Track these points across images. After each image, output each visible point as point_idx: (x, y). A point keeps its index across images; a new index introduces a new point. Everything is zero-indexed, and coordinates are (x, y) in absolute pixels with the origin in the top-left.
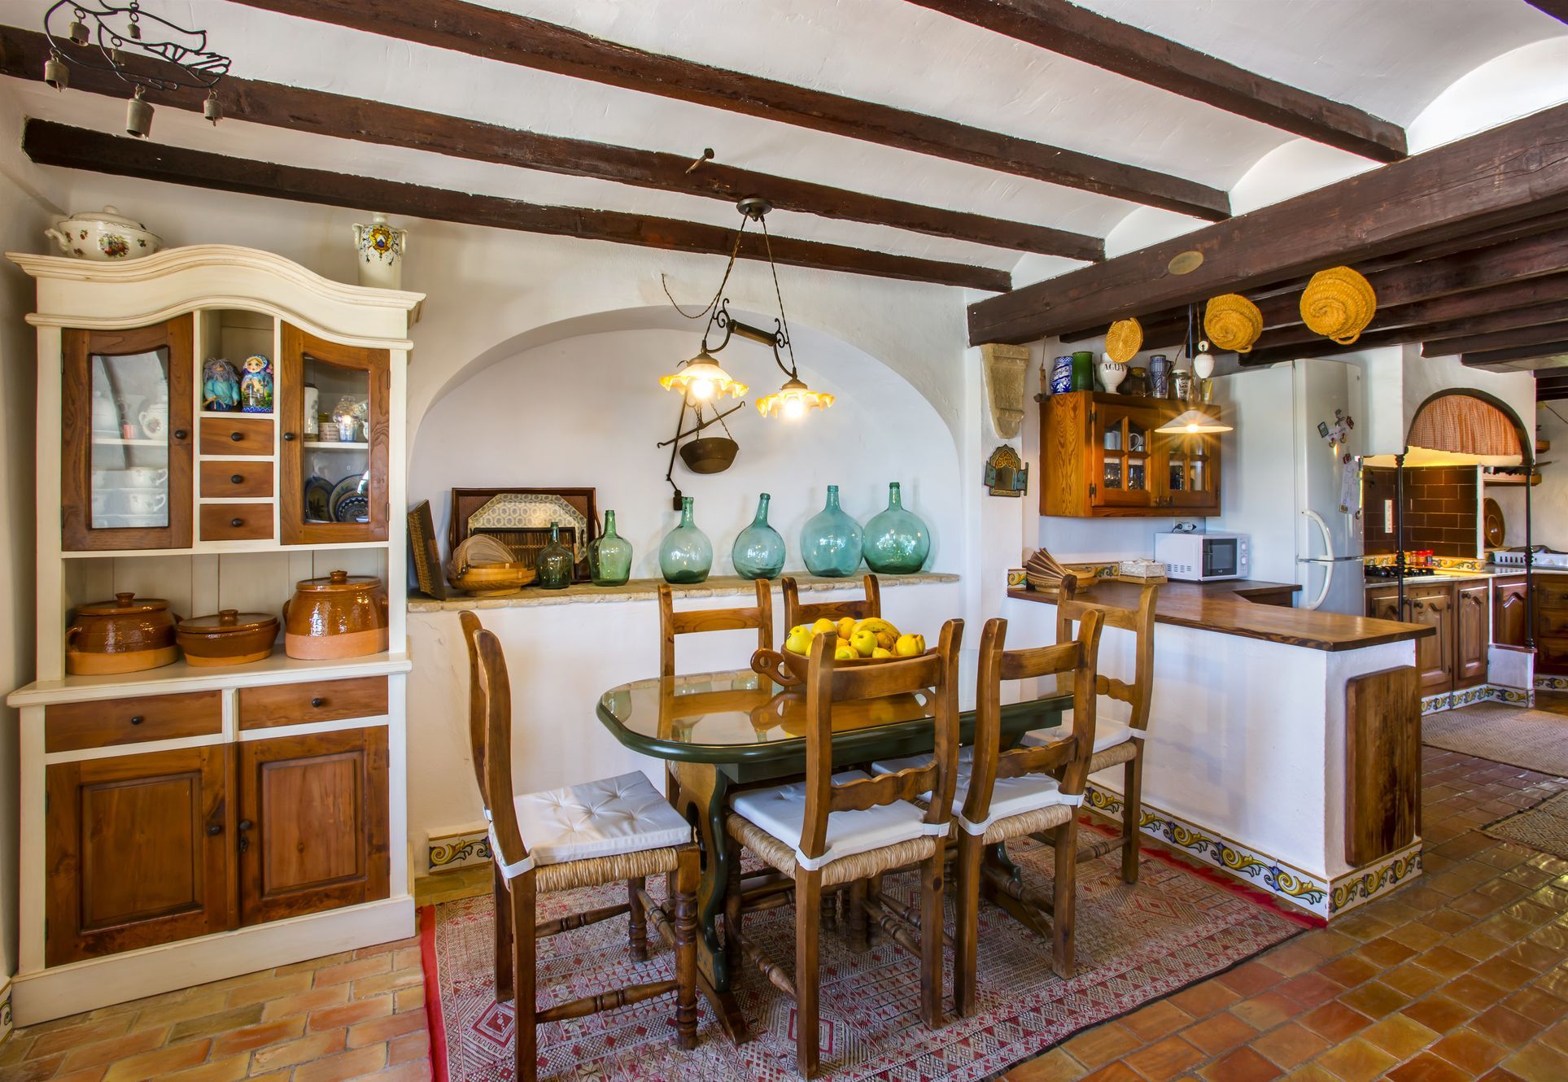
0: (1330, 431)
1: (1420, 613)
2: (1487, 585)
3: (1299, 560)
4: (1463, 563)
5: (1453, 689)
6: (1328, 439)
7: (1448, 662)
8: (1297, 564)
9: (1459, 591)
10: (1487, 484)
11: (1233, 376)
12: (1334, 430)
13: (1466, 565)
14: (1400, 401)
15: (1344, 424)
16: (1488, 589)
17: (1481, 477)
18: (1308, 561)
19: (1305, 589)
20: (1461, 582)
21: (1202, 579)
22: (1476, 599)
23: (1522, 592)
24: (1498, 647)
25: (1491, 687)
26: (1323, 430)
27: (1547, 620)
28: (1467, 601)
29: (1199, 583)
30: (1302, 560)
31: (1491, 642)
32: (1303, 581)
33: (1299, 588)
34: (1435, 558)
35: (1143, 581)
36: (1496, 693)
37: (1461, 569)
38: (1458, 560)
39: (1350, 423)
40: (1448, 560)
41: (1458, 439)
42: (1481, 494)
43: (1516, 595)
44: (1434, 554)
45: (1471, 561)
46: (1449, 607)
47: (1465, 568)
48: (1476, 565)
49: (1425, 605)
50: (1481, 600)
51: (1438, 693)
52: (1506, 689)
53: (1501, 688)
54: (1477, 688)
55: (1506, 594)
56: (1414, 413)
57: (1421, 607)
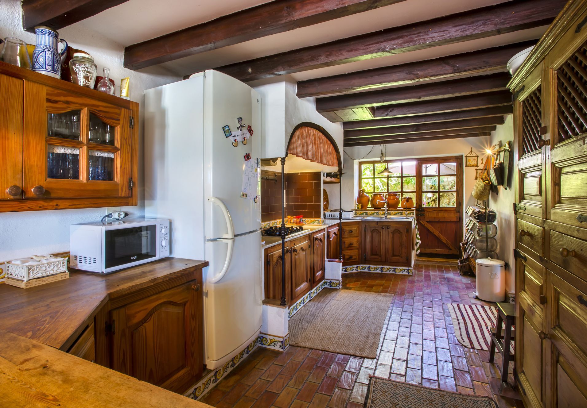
0: (233, 133)
1: (296, 255)
2: (325, 231)
3: (206, 240)
4: (315, 221)
5: (311, 289)
6: (231, 139)
7: (309, 276)
8: (204, 243)
9: (314, 237)
10: (325, 182)
11: (164, 86)
12: (237, 133)
13: (316, 222)
14: (283, 120)
15: (245, 130)
16: (325, 233)
17: (323, 179)
18: (214, 240)
19: (211, 264)
20: (314, 233)
21: (105, 271)
22: (320, 240)
23: (336, 231)
24: (329, 261)
25: (326, 281)
26: (227, 132)
27: (344, 242)
28: (317, 242)
29: (102, 275)
30: (208, 240)
31: (326, 259)
32: (209, 258)
33: (206, 264)
34: (304, 219)
35: (23, 286)
36: (328, 283)
37: (315, 224)
38: (313, 219)
39: (250, 131)
40: (309, 220)
41: (314, 153)
42: (322, 186)
43: (335, 233)
44: (303, 217)
45: (318, 219)
46: (310, 246)
47: (316, 224)
48: (321, 222)
49: (298, 249)
50: (322, 240)
51: (304, 295)
52: (332, 281)
53: (329, 281)
54: (321, 283)
55: (332, 234)
56: (292, 131)
57: (296, 252)
